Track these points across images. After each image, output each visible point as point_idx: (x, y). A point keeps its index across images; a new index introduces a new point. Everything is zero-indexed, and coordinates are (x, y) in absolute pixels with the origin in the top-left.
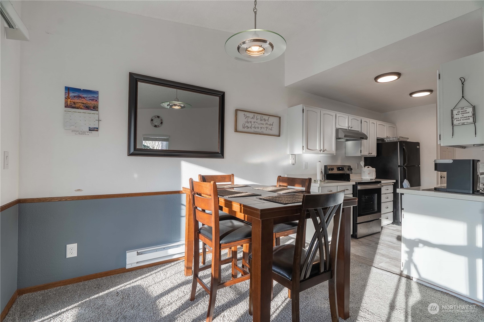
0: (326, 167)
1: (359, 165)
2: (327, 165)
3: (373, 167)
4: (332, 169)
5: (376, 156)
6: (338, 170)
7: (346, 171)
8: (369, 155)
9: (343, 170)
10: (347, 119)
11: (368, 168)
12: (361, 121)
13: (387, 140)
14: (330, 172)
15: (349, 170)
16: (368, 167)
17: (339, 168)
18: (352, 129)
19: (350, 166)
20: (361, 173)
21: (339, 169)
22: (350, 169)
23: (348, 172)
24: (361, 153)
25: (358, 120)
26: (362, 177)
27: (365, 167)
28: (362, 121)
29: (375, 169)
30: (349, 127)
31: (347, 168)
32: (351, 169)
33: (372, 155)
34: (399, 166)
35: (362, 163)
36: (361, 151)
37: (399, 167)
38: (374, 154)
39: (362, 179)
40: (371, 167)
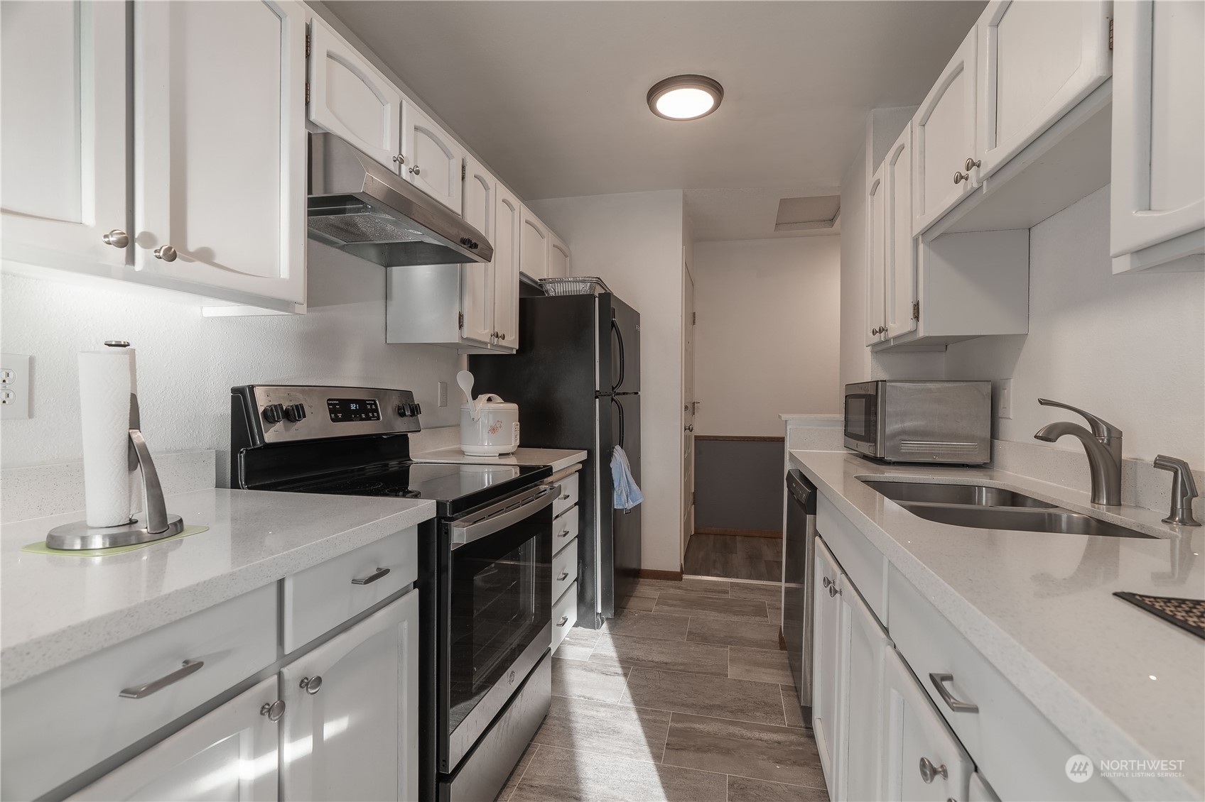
0: (241, 398)
1: (449, 388)
2: (252, 388)
3: (506, 400)
4: (292, 414)
5: (514, 352)
6: (335, 420)
7: (385, 423)
8: (492, 345)
9: (368, 418)
10: (388, 107)
11: (491, 405)
12: (463, 167)
13: (554, 290)
14: (273, 434)
15: (402, 415)
16: (489, 400)
17: (345, 403)
18: (418, 182)
19: (408, 395)
20: (459, 425)
21: (342, 408)
22: (408, 408)
23: (400, 426)
24: (461, 326)
25: (449, 155)
26: (465, 448)
27: (475, 397)
28: (467, 168)
29: (514, 407)
30: (402, 162)
31: (395, 401)
32: (415, 410)
33: (502, 342)
34: (597, 395)
35: (466, 381)
36: (461, 316)
37: (597, 397)
38: (511, 342)
39: (462, 453)
40: (499, 399)
